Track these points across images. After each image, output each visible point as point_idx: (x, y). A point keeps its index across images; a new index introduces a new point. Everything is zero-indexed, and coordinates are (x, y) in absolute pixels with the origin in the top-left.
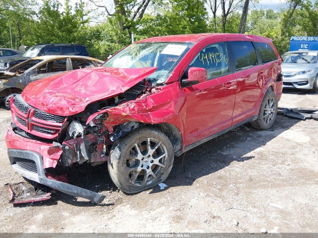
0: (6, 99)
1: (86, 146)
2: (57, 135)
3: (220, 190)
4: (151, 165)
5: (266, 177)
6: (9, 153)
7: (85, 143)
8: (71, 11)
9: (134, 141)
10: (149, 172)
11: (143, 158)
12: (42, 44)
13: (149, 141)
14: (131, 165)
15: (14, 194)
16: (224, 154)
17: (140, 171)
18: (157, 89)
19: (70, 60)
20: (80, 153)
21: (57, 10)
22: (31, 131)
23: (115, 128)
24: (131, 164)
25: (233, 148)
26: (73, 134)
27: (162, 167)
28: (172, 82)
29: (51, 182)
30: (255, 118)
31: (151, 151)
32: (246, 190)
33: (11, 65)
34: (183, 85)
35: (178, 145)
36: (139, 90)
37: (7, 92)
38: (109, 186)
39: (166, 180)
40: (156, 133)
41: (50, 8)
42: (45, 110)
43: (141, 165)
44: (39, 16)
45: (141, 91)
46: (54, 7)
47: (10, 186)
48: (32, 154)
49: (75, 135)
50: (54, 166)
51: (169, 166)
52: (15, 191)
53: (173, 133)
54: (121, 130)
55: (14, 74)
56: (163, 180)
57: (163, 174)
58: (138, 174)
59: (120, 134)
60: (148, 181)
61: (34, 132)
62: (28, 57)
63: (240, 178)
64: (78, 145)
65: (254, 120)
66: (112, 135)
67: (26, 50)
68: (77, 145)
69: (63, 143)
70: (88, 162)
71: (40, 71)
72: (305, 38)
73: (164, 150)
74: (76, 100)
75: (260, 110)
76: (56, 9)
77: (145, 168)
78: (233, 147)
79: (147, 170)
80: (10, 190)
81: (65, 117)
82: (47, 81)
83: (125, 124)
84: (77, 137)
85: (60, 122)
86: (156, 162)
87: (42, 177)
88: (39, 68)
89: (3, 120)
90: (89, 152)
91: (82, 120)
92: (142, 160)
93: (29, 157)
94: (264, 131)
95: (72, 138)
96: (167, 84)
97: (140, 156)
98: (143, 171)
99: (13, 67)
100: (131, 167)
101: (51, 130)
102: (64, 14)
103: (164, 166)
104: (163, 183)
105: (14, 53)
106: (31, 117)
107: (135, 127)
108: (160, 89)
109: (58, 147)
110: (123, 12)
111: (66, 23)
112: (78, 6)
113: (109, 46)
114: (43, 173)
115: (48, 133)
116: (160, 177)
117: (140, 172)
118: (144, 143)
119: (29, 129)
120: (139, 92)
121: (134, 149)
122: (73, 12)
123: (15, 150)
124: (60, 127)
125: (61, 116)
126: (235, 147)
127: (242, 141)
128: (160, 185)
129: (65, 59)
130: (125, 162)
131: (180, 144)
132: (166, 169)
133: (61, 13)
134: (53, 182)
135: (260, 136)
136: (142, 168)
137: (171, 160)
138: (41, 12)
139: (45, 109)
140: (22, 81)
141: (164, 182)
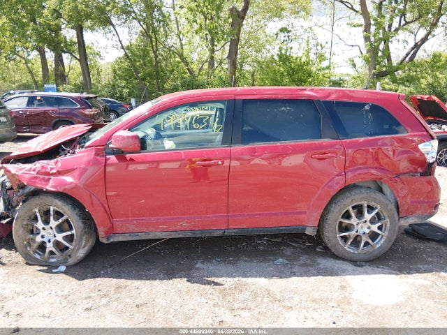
4: (53, 239)
9: (34, 206)
13: (52, 210)
17: (39, 241)
30: (310, 232)
43: (41, 235)
60: (52, 258)
77: (46, 240)
86: (60, 238)
103: (72, 247)
136: (42, 239)
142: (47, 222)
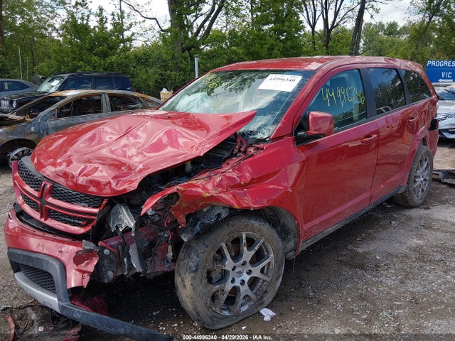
0: (10, 156)
1: (139, 249)
2: (89, 228)
3: (367, 321)
4: (246, 278)
5: (439, 294)
6: (10, 254)
7: (137, 244)
8: (107, 25)
9: (221, 239)
10: (244, 290)
11: (235, 267)
12: (64, 73)
13: (244, 237)
14: (215, 280)
15: (17, 327)
16: (360, 250)
17: (230, 289)
18: (258, 149)
19: (107, 96)
20: (129, 260)
21: (87, 23)
22: (45, 220)
23: (187, 218)
24: (214, 277)
25: (371, 239)
26: (117, 227)
27: (264, 281)
28: (282, 137)
29: (80, 312)
30: (403, 189)
31: (247, 255)
32: (412, 321)
33: (19, 104)
34: (299, 141)
35: (289, 240)
36: (227, 150)
37: (13, 144)
38: (175, 312)
39: (272, 302)
40: (255, 223)
41: (76, 21)
42: (70, 186)
43: (230, 279)
44: (61, 32)
45: (230, 152)
46: (82, 19)
47: (11, 312)
48: (48, 262)
49: (121, 230)
50: (85, 284)
51: (277, 279)
52: (18, 322)
53: (282, 221)
54: (198, 220)
55: (22, 118)
56: (267, 303)
57: (266, 292)
58: (225, 296)
59: (198, 227)
60: (242, 305)
61: (51, 223)
62: (45, 92)
63: (397, 299)
64: (125, 246)
65: (400, 192)
66: (184, 230)
67: (42, 82)
68: (123, 247)
69: (100, 243)
70: (142, 275)
71: (61, 113)
72: (447, 63)
73: (268, 252)
74: (123, 168)
75: (410, 176)
76: (85, 22)
77: (237, 283)
78: (373, 239)
79: (241, 287)
80: (10, 319)
81: (103, 198)
82: (74, 135)
83: (205, 210)
84: (124, 232)
85: (94, 207)
86: (256, 272)
87: (64, 304)
88: (61, 109)
89: (5, 189)
90: (144, 256)
91: (131, 202)
92: (233, 270)
93: (43, 267)
94: (414, 210)
95: (115, 234)
96: (274, 139)
97: (229, 264)
98: (235, 290)
99: (21, 108)
100: (214, 284)
101: (79, 219)
102: (97, 29)
103: (269, 279)
104: (267, 307)
105: (23, 86)
106: (46, 196)
107: (223, 216)
108: (263, 149)
109: (91, 251)
110: (182, 27)
111: (99, 42)
112: (116, 18)
113: (162, 75)
114: (65, 297)
115: (75, 225)
116: (262, 298)
117: (230, 292)
118: (237, 241)
119: (42, 217)
120: (227, 154)
121: (220, 251)
122: (109, 27)
123: (19, 252)
124: (94, 214)
125: (96, 197)
126: (375, 238)
127: (384, 227)
128: (262, 312)
129: (100, 95)
130: (206, 275)
131: (293, 240)
132: (271, 284)
133: (92, 27)
134: (84, 314)
135: (410, 219)
136: (234, 285)
137: (279, 268)
138: (63, 27)
139: (70, 183)
140: (35, 129)
141: (270, 306)
142: (237, 256)
